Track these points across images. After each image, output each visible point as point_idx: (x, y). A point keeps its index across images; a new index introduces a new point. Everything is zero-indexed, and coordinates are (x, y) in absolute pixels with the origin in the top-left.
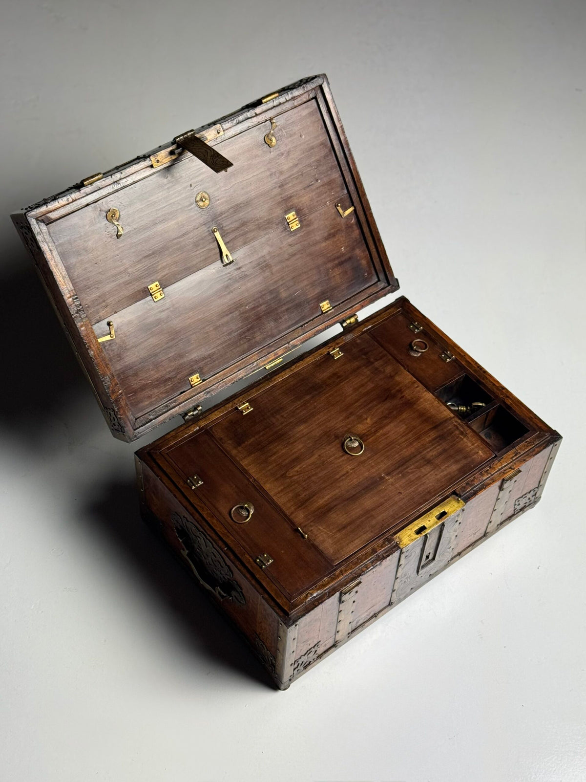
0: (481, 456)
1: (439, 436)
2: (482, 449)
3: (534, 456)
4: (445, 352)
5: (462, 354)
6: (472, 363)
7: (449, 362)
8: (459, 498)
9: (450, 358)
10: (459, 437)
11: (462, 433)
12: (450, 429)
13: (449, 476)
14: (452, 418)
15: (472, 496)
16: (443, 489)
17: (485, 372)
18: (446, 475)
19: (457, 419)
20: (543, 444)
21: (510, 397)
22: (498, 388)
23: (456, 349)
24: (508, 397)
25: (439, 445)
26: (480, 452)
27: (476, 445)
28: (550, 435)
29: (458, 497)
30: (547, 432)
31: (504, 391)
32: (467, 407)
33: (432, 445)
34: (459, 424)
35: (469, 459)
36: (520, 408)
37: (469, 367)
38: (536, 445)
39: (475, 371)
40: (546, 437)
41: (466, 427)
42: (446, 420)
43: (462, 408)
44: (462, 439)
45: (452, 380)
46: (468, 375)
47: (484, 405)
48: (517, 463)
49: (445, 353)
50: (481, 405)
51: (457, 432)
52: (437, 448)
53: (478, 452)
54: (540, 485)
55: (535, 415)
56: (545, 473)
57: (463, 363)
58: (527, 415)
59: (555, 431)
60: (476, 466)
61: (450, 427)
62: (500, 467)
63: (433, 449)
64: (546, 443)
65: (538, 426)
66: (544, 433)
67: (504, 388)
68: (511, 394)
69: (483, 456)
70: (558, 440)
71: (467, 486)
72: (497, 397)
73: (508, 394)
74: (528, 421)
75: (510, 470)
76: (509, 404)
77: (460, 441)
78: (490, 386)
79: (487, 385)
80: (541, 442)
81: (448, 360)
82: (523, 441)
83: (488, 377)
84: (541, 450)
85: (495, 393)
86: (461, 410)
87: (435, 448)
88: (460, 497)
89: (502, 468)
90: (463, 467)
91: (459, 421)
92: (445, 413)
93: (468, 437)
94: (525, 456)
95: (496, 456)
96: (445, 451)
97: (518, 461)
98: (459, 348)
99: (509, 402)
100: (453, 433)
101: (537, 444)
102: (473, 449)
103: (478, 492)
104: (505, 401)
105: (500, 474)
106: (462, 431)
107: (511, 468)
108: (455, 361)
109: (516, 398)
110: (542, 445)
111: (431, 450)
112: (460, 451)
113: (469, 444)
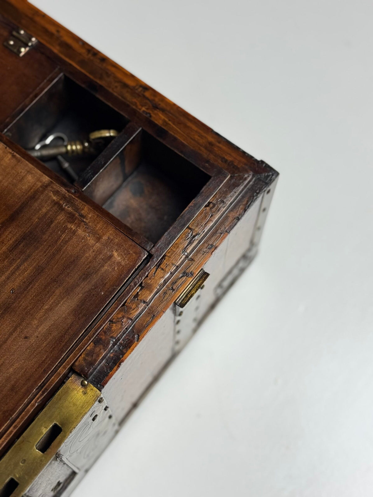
0: (119, 264)
1: (24, 238)
2: (119, 245)
3: (228, 232)
4: (15, 33)
5: (52, 29)
6: (75, 45)
7: (27, 54)
8: (86, 380)
9: (26, 45)
10: (66, 228)
11: (71, 218)
12: (46, 214)
13: (55, 333)
14: (46, 186)
15: (111, 369)
16: (45, 371)
17: (104, 59)
18: (49, 332)
19: (57, 186)
20: (243, 197)
21: (162, 105)
22: (132, 90)
23: (37, 19)
24: (156, 107)
25: (25, 260)
26: (116, 254)
27: (105, 238)
28: (253, 176)
29: (82, 379)
30: (247, 172)
31: (147, 94)
32: (82, 144)
33: (11, 264)
34: (64, 198)
35: (95, 279)
36: (186, 126)
37: (70, 57)
38: (229, 206)
39: (82, 63)
40: (246, 182)
41: (79, 202)
42: (34, 196)
43: (74, 147)
44: (74, 232)
45: (36, 96)
46: (68, 75)
47: (112, 133)
48: (196, 259)
49: (14, 36)
50: (108, 135)
51: (61, 217)
52: (22, 267)
53: (111, 256)
54: (253, 244)
55: (217, 134)
56: (258, 228)
57: (56, 50)
58: (201, 141)
59: (262, 162)
60: (111, 293)
61: (44, 210)
62: (162, 281)
63: (13, 273)
64: (249, 194)
65: (226, 161)
66: (241, 174)
67: (147, 88)
68: (163, 98)
69: (123, 263)
70: (271, 181)
71: (97, 349)
72: (134, 113)
73: (157, 100)
74: (205, 154)
75: (184, 278)
76: (159, 123)
77: (70, 239)
78: (116, 90)
79: (110, 90)
80: (237, 197)
81: (23, 50)
82: (200, 207)
83: (113, 69)
84: (242, 215)
85: (128, 106)
86: (73, 151)
87: (18, 268)
88: (86, 378)
89: (165, 282)
90: (83, 302)
91: (63, 190)
92: (30, 177)
93: (86, 224)
94: (210, 238)
95: (150, 256)
96: (39, 271)
97: (198, 252)
98: (44, 16)
99: (159, 118)
100: (52, 222)
101: (231, 204)
102: (99, 252)
103: (123, 354)
104: (152, 119)
105: (165, 293)
106: (70, 213)
107: (185, 274)
108: (38, 49)
109: (174, 105)
110: (239, 201)
111: (8, 278)
112: (72, 262)
113: (91, 241)
